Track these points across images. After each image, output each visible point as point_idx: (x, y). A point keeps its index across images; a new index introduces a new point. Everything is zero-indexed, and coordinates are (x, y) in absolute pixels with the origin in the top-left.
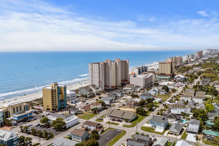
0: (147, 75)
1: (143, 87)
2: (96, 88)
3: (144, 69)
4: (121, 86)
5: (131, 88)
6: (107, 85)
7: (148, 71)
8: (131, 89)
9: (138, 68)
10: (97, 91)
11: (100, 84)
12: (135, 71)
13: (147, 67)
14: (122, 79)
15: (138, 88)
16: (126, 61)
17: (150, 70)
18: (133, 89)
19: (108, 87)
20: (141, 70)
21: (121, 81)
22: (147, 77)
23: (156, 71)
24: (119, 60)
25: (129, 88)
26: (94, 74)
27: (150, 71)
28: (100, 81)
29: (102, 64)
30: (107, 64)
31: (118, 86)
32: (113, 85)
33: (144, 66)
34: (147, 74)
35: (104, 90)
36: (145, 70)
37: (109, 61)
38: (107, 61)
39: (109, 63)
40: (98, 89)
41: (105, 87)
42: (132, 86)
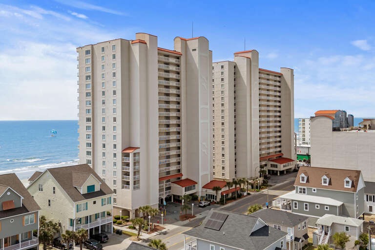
2: (83, 190)
4: (260, 180)
6: (183, 172)
8: (338, 203)
10: (83, 214)
11: (128, 165)
14: (263, 152)
16: (280, 76)
18: (353, 208)
19: (190, 183)
21: (262, 159)
24: (249, 55)
25: (320, 193)
26: (99, 106)
28: (128, 149)
29: (143, 43)
30: (183, 59)
31: (241, 181)
32: (218, 176)
35: (154, 203)
37: (193, 44)
38: (188, 42)
39: (197, 51)
40: (98, 200)
41: (164, 187)
42: (348, 182)
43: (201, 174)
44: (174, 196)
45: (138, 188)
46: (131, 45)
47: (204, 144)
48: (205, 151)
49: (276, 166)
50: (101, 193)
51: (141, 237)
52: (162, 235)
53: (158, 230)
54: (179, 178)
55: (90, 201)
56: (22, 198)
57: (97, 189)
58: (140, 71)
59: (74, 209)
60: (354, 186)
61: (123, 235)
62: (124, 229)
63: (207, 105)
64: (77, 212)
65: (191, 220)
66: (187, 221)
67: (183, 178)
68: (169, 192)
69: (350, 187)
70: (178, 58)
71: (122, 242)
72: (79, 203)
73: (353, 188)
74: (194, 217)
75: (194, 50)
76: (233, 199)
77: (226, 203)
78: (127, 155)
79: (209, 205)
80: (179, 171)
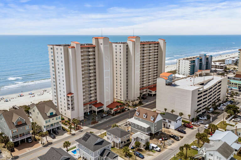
0: (207, 78)
1: (189, 116)
2: (48, 114)
3: (204, 62)
5: (147, 123)
6: (98, 100)
7: (213, 64)
9: (191, 58)
10: (49, 124)
11: (69, 101)
12: (184, 64)
13: (211, 56)
15: (172, 122)
16: (158, 43)
17: (217, 64)
18: (153, 129)
19: (100, 105)
20: (197, 64)
22: (206, 87)
23: (230, 64)
24: (134, 40)
25: (142, 120)
26: (57, 73)
27: (216, 66)
28: (69, 94)
29: (73, 47)
33: (205, 55)
34: (207, 75)
36: (207, 63)
38: (99, 40)
39: (102, 45)
40: (55, 118)
41: (88, 107)
42: (152, 118)
43: (105, 101)
44: (93, 110)
45: (74, 110)
46: (69, 49)
47: (107, 87)
48: (107, 91)
49: (151, 92)
50: (56, 115)
51: (72, 133)
52: (80, 132)
53: (80, 129)
54: (96, 102)
55: (51, 119)
56: (25, 120)
57: (54, 113)
58: (72, 60)
59: (45, 122)
60: (154, 120)
61: (65, 131)
62: (67, 127)
63: (109, 69)
64: (46, 123)
65: (96, 124)
66: (93, 125)
67: (98, 102)
68: (91, 109)
69: (152, 120)
70: (94, 48)
71: (64, 134)
72: (46, 120)
73: (154, 121)
74: (98, 122)
75: (101, 44)
76: (120, 112)
77: (115, 115)
78: (69, 97)
79: (107, 116)
80: (96, 99)
